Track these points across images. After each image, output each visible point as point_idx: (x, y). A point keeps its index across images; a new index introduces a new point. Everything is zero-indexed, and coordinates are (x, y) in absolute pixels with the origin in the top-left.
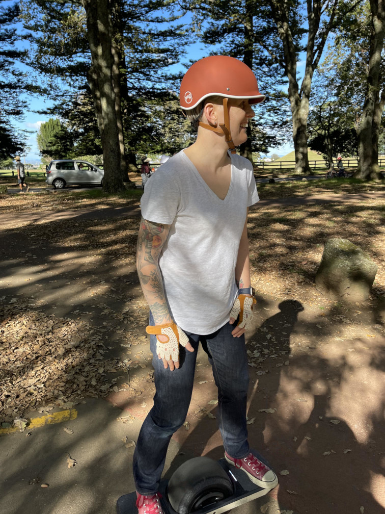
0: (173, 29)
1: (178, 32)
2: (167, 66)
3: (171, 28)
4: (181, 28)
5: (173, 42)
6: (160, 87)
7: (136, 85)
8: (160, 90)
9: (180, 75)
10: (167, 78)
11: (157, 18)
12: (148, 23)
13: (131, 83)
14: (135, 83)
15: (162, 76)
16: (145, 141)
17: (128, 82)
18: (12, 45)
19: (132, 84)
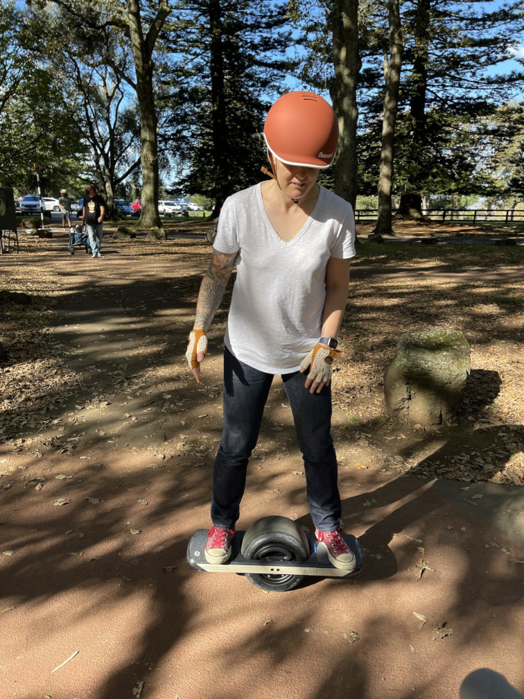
0: (507, 9)
1: (516, 12)
2: (494, 63)
3: (503, 8)
4: (520, 6)
5: (503, 27)
6: (475, 96)
7: (440, 95)
8: (474, 100)
9: (512, 75)
10: (490, 82)
12: (470, 3)
13: (432, 92)
14: (438, 91)
15: (482, 79)
16: (434, 176)
17: (427, 91)
18: (282, 54)
19: (434, 93)
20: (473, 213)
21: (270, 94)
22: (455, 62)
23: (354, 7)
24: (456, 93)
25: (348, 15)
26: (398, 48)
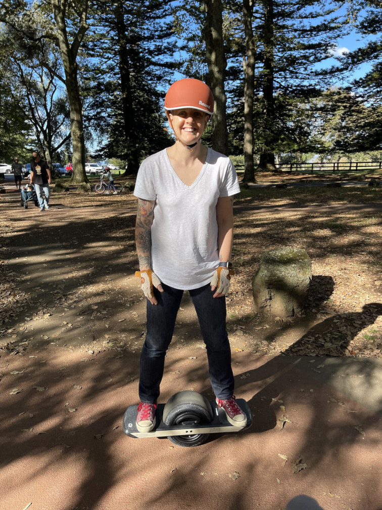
0: (326, 23)
1: (333, 25)
2: (319, 61)
3: (323, 22)
4: (335, 21)
5: (325, 35)
6: (307, 84)
7: (283, 84)
8: (307, 87)
9: (332, 69)
10: (317, 74)
11: (311, 13)
12: (301, 20)
13: (278, 82)
14: (282, 81)
15: (312, 72)
16: (283, 140)
17: (274, 82)
18: (171, 57)
20: (311, 165)
21: (164, 86)
22: (292, 61)
23: (219, 23)
24: (294, 82)
25: (215, 29)
26: (252, 52)
